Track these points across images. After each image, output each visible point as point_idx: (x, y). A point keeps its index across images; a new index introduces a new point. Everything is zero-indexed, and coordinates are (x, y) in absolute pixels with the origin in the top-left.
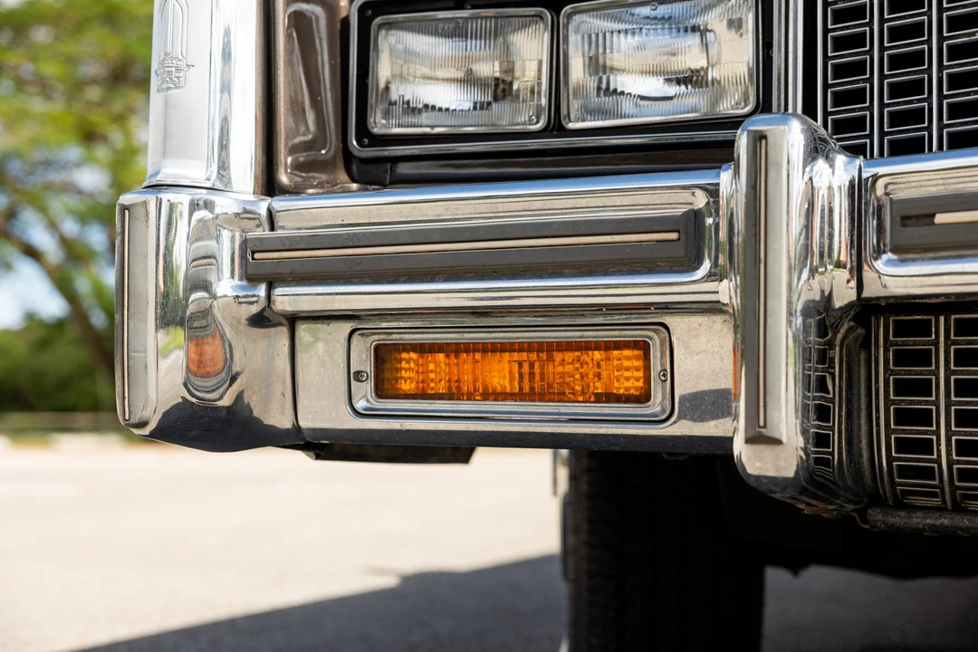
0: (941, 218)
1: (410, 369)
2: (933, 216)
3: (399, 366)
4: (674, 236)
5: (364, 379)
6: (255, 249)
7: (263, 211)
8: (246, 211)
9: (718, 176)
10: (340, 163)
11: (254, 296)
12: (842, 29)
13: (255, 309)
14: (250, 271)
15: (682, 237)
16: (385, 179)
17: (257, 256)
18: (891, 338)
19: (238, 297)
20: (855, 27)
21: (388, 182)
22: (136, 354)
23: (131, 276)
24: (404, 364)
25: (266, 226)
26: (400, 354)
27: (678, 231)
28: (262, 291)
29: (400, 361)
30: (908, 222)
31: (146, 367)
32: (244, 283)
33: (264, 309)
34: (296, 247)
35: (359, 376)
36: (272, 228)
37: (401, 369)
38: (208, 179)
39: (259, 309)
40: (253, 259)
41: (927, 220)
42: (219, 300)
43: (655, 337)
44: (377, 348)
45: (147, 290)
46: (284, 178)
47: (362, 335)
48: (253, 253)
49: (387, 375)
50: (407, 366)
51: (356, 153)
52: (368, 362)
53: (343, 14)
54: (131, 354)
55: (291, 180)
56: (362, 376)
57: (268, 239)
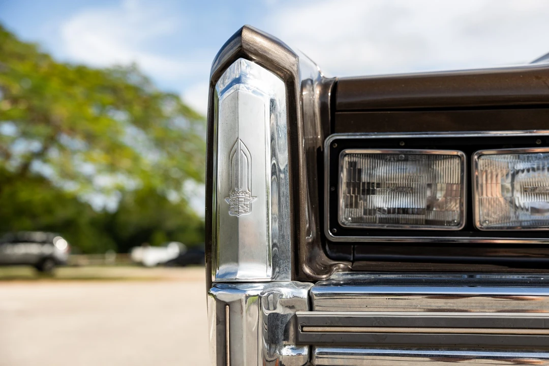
6: (304, 324)
7: (305, 297)
8: (295, 297)
10: (320, 245)
17: (304, 329)
21: (352, 259)
23: (232, 353)
25: (308, 307)
32: (295, 347)
33: (308, 362)
34: (336, 325)
36: (311, 308)
38: (268, 276)
39: (303, 363)
40: (302, 331)
42: (283, 357)
48: (302, 327)
51: (330, 239)
57: (311, 317)
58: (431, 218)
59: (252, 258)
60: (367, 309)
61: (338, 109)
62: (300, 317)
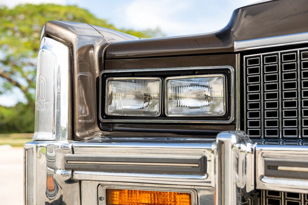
0: (280, 168)
1: (117, 197)
2: (277, 167)
3: (113, 196)
4: (197, 165)
5: (103, 199)
6: (68, 160)
7: (71, 147)
8: (64, 147)
9: (211, 146)
10: (96, 124)
11: (68, 174)
12: (252, 93)
13: (68, 178)
14: (66, 167)
15: (200, 167)
16: (110, 130)
17: (68, 162)
18: (267, 195)
19: (62, 174)
20: (256, 92)
21: (111, 131)
22: (30, 196)
23: (28, 172)
24: (115, 196)
25: (71, 152)
26: (114, 192)
27: (198, 164)
28: (70, 172)
29: (114, 194)
30: (270, 168)
31: (33, 200)
32: (64, 170)
33: (71, 178)
34: (80, 160)
35: (101, 199)
36: (73, 153)
37: (114, 197)
38: (53, 137)
39: (69, 178)
40: (67, 163)
41: (276, 168)
42: (56, 175)
43: (193, 192)
44: (107, 190)
45: (33, 176)
46: (78, 134)
47: (102, 186)
48: (67, 161)
49: (110, 199)
50: (116, 196)
51: (101, 121)
52: (104, 194)
53: (97, 76)
54: (28, 196)
55: (80, 135)
56: (102, 198)
57: (72, 157)
58: (146, 111)
59: (45, 130)
60: (95, 153)
61: (106, 58)
62: (66, 157)
